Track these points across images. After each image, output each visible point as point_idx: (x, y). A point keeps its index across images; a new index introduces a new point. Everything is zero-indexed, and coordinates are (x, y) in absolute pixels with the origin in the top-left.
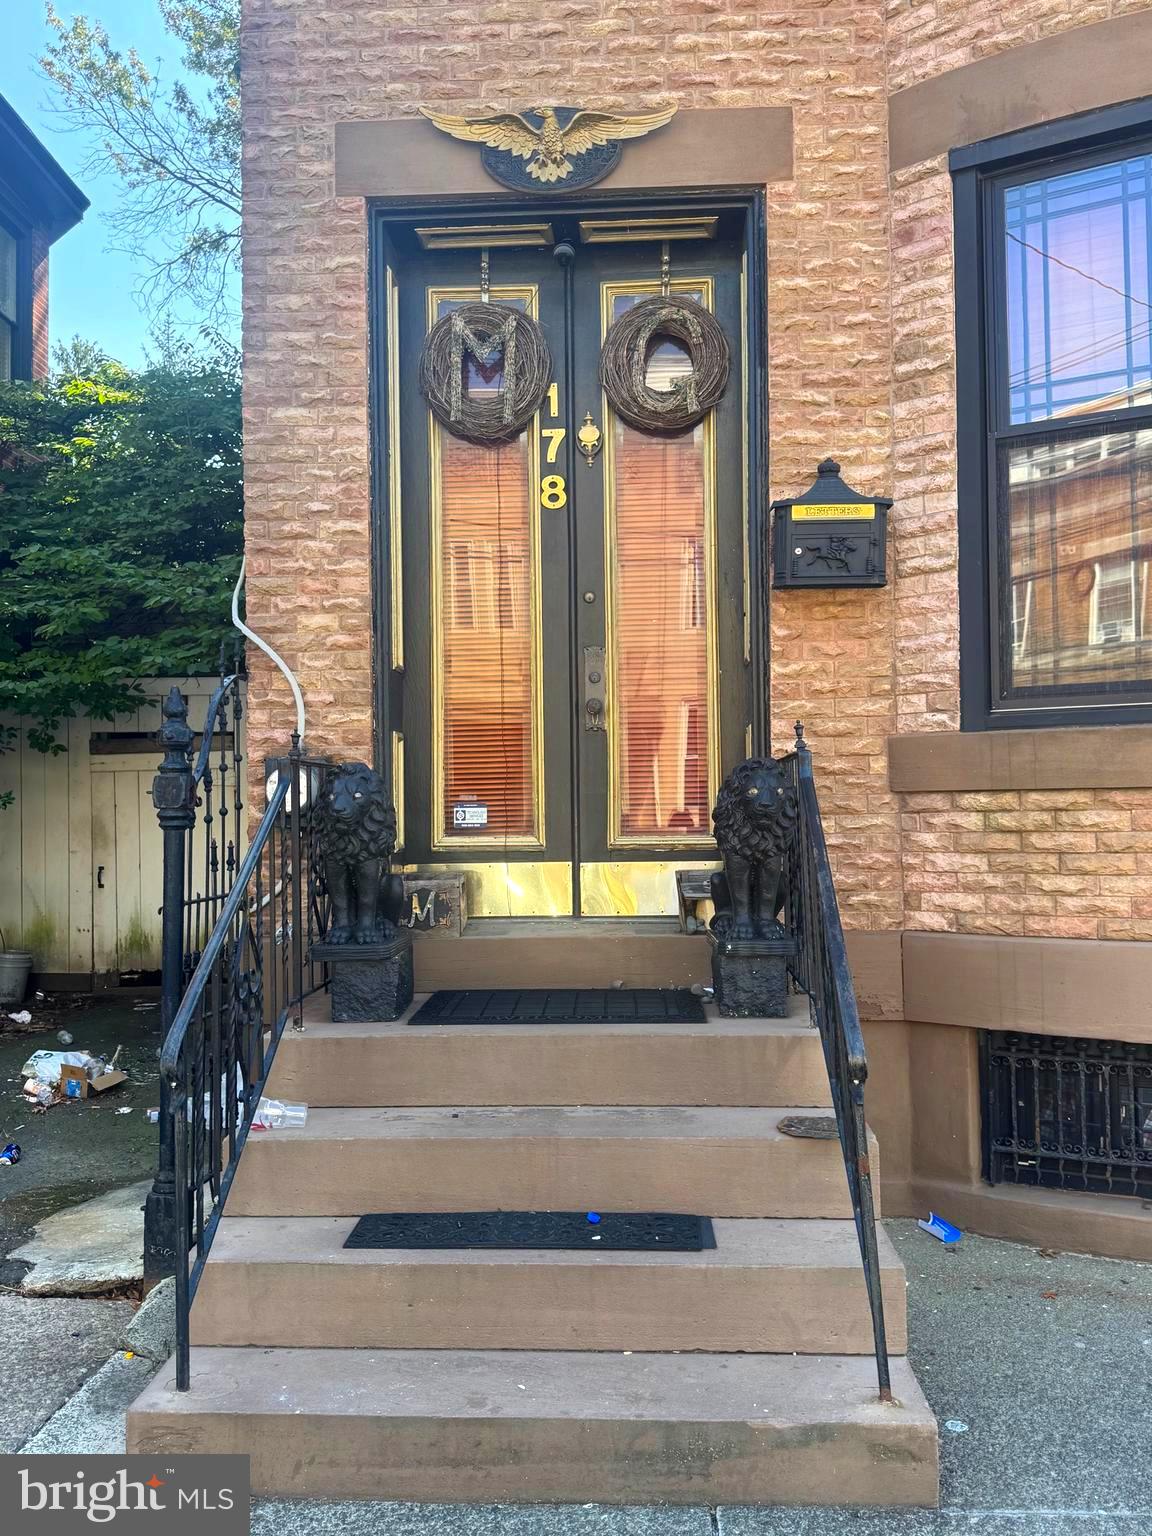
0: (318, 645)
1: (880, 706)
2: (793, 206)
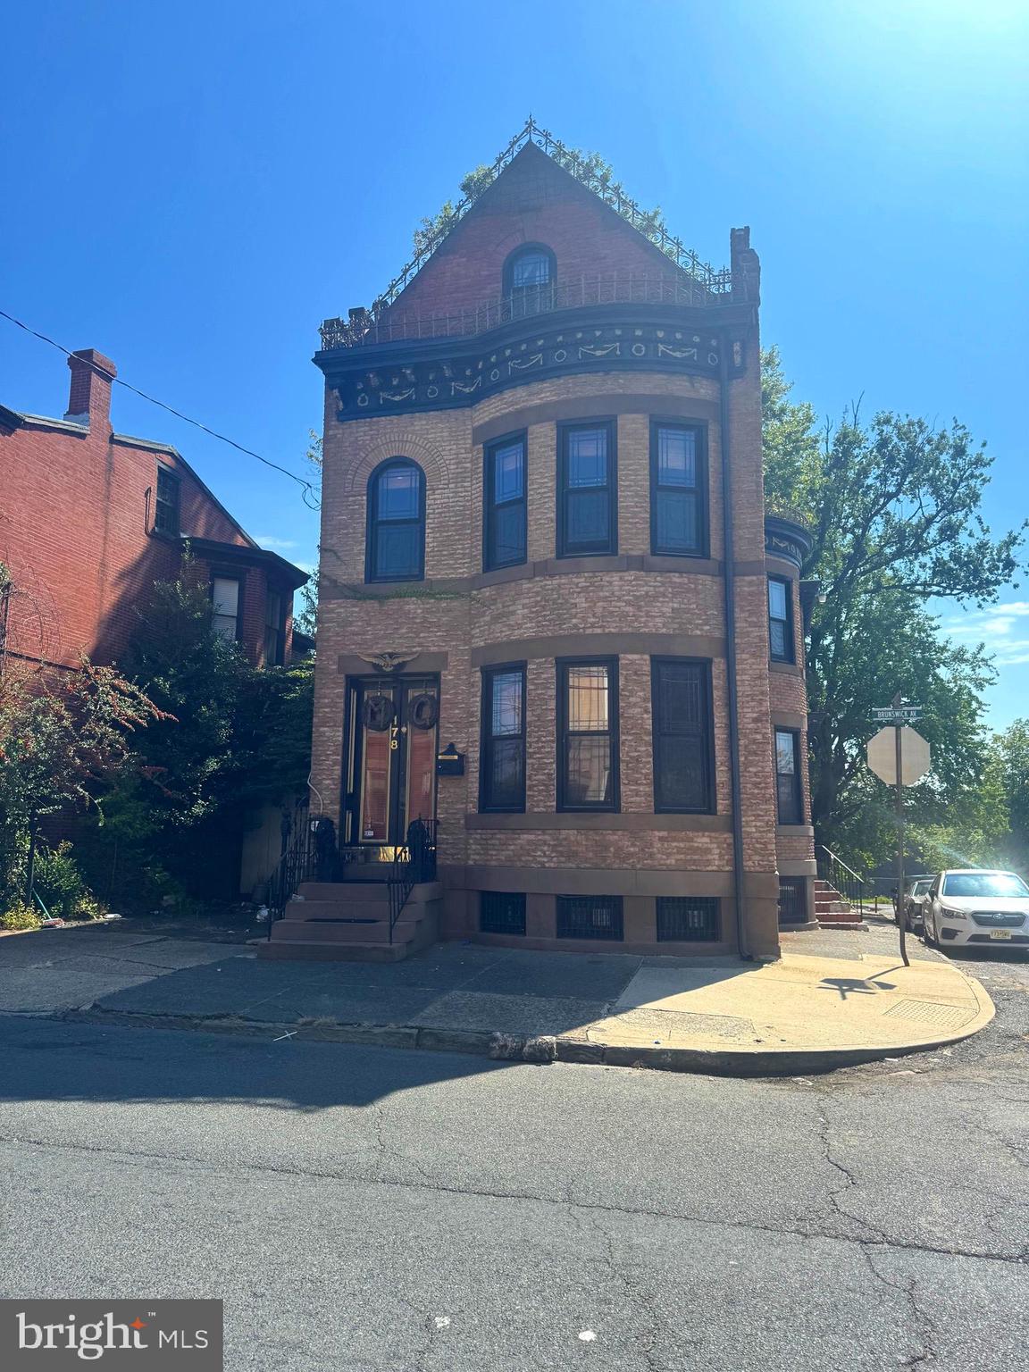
0: (327, 788)
1: (463, 806)
2: (447, 677)
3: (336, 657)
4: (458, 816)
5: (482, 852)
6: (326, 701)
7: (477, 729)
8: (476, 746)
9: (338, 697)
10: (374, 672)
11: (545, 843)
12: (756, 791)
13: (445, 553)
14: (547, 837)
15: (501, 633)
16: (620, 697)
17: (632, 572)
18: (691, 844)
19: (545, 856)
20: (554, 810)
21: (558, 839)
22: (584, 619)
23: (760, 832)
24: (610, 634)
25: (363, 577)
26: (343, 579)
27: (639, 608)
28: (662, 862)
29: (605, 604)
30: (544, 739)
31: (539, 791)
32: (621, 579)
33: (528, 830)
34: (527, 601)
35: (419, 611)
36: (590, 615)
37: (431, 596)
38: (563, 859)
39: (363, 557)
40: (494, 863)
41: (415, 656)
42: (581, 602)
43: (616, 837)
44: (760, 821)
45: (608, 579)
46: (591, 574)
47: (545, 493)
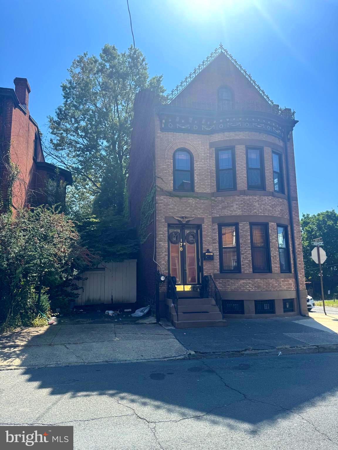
0: (163, 264)
1: (213, 271)
2: (204, 226)
3: (164, 217)
4: (211, 274)
5: (223, 287)
6: (161, 232)
8: (217, 250)
9: (165, 231)
10: (178, 223)
11: (250, 283)
12: (300, 266)
13: (202, 183)
14: (250, 281)
15: (227, 212)
17: (270, 197)
19: (250, 287)
20: (252, 272)
21: (254, 282)
22: (258, 210)
23: (302, 278)
24: (266, 216)
25: (172, 188)
26: (166, 189)
27: (273, 208)
28: (283, 288)
29: (264, 206)
30: (247, 249)
31: (246, 266)
32: (268, 198)
33: (243, 279)
34: (237, 203)
35: (194, 203)
36: (260, 209)
37: (197, 198)
38: (256, 288)
39: (173, 182)
41: (194, 218)
42: (256, 204)
43: (272, 281)
44: (301, 275)
45: (264, 198)
46: (259, 196)
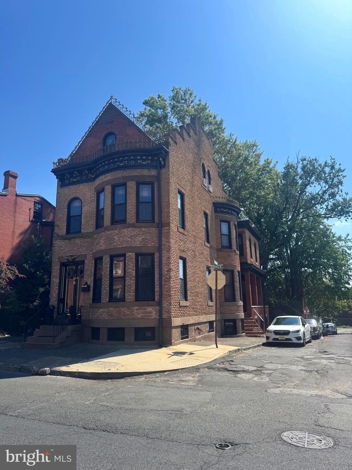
0: (54, 297)
1: (89, 301)
2: (86, 262)
3: (58, 257)
4: (87, 304)
5: (92, 315)
6: (55, 270)
7: (93, 277)
8: (92, 283)
9: (58, 269)
10: (67, 261)
11: (105, 312)
12: (167, 293)
13: (86, 224)
14: (106, 310)
15: (98, 248)
16: (126, 266)
17: (130, 228)
18: (146, 310)
19: (105, 316)
20: (108, 301)
21: (108, 310)
22: (117, 243)
23: (168, 306)
24: (124, 247)
25: (65, 233)
26: (60, 234)
27: (132, 239)
28: (137, 316)
29: (122, 238)
30: (106, 280)
31: (104, 296)
32: (127, 230)
33: (101, 308)
34: (103, 238)
35: (79, 242)
36: (118, 242)
37: (83, 238)
38: (109, 317)
39: (66, 227)
40: (94, 318)
41: (78, 256)
42: (116, 238)
43: (123, 309)
44: (168, 302)
45: (123, 231)
46: (119, 229)
47: (108, 206)
